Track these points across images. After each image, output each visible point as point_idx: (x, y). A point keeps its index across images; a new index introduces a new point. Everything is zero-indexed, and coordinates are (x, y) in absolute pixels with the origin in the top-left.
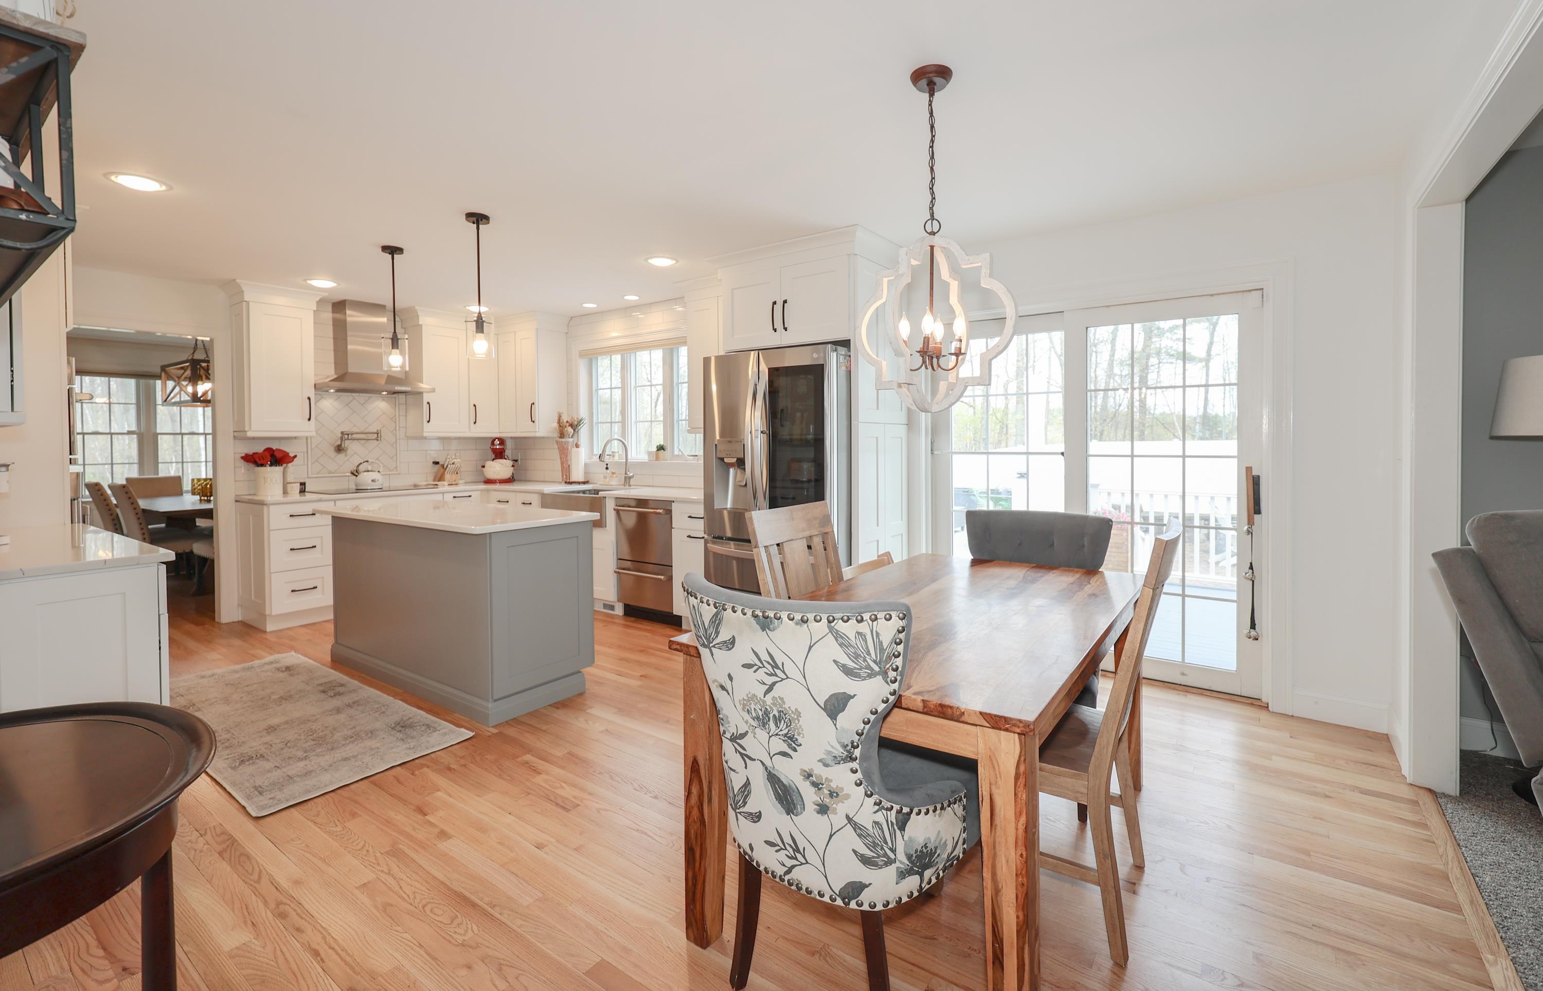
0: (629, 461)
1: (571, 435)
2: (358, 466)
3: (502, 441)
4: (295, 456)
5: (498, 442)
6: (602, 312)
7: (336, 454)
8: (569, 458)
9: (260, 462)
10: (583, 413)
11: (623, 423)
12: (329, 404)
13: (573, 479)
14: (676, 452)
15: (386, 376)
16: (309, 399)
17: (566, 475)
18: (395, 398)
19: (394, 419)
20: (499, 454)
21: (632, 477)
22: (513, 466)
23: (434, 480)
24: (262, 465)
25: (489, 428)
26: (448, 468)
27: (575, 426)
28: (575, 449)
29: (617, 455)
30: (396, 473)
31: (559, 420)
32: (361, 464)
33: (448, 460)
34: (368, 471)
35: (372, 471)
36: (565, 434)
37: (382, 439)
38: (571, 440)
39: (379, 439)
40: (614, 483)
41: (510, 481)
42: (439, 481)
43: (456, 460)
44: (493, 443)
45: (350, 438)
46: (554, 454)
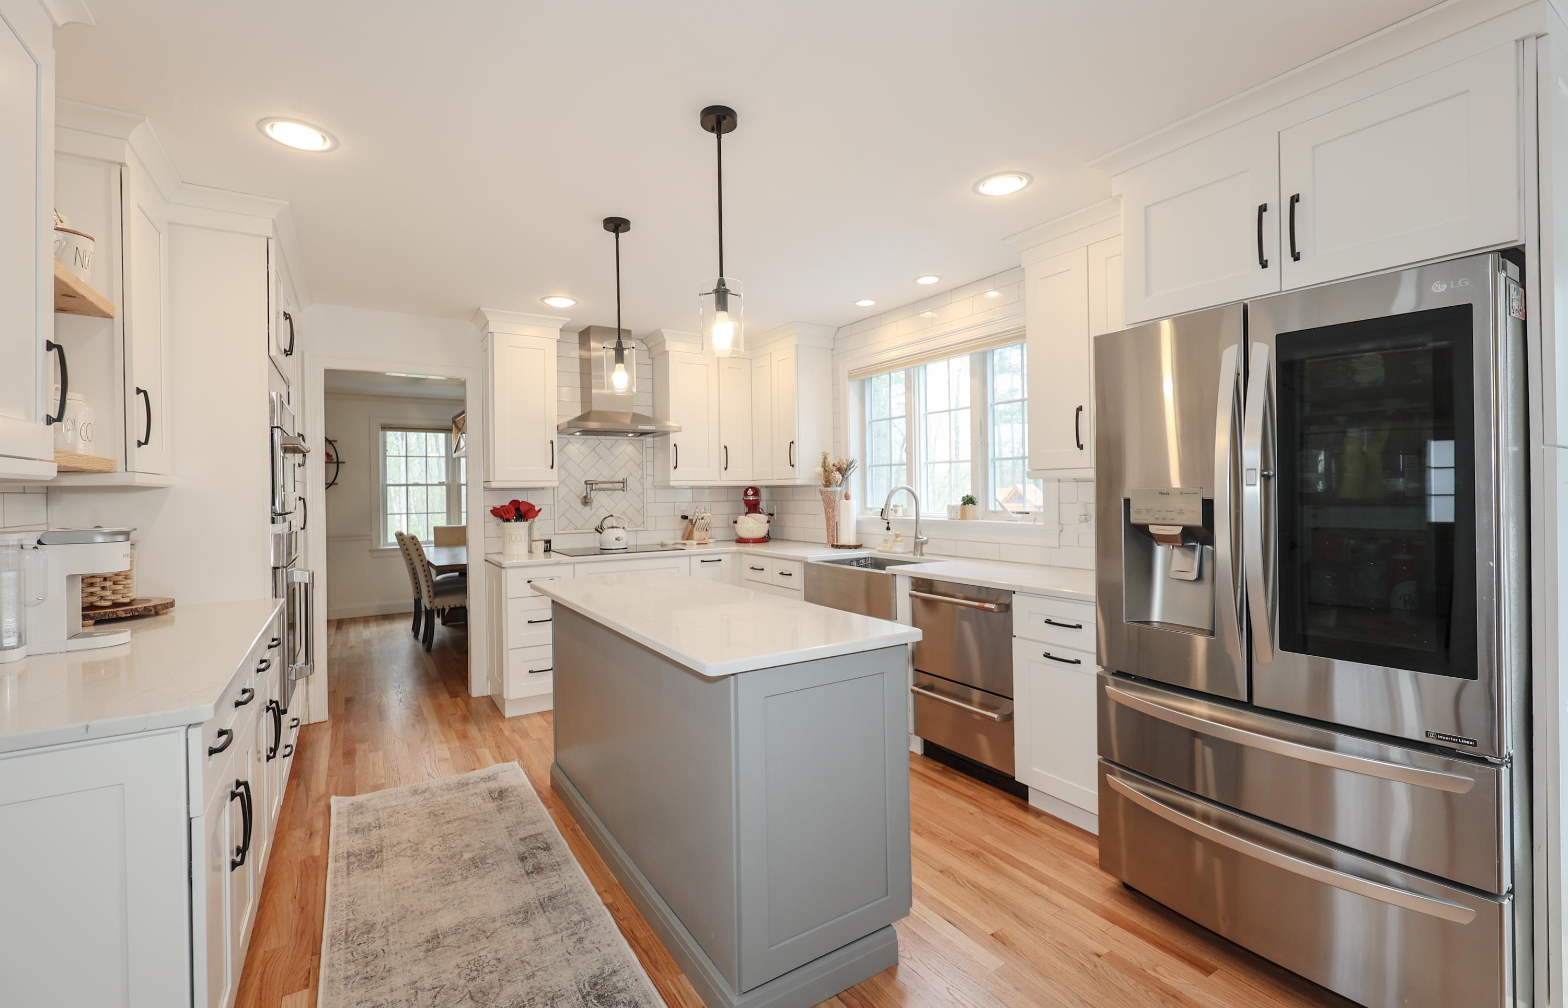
0: (921, 518)
1: (839, 482)
2: (603, 521)
3: (756, 491)
4: (540, 510)
5: (752, 493)
6: (880, 314)
7: (583, 506)
8: (836, 513)
9: (505, 517)
10: (853, 453)
11: (909, 464)
12: (577, 448)
13: (841, 543)
14: (991, 508)
15: (632, 414)
16: (552, 442)
17: (833, 536)
18: (642, 440)
19: (641, 466)
20: (753, 507)
21: (926, 542)
22: (768, 522)
23: (683, 539)
24: (508, 520)
25: (740, 475)
26: (697, 524)
27: (843, 470)
28: (844, 501)
29: (900, 510)
30: (643, 529)
31: (824, 463)
32: (606, 518)
33: (697, 514)
34: (613, 528)
35: (616, 528)
36: (832, 481)
37: (628, 489)
38: (839, 489)
39: (625, 489)
40: (899, 550)
41: (765, 540)
42: (687, 540)
43: (705, 514)
44: (746, 494)
45: (594, 488)
46: (816, 506)
